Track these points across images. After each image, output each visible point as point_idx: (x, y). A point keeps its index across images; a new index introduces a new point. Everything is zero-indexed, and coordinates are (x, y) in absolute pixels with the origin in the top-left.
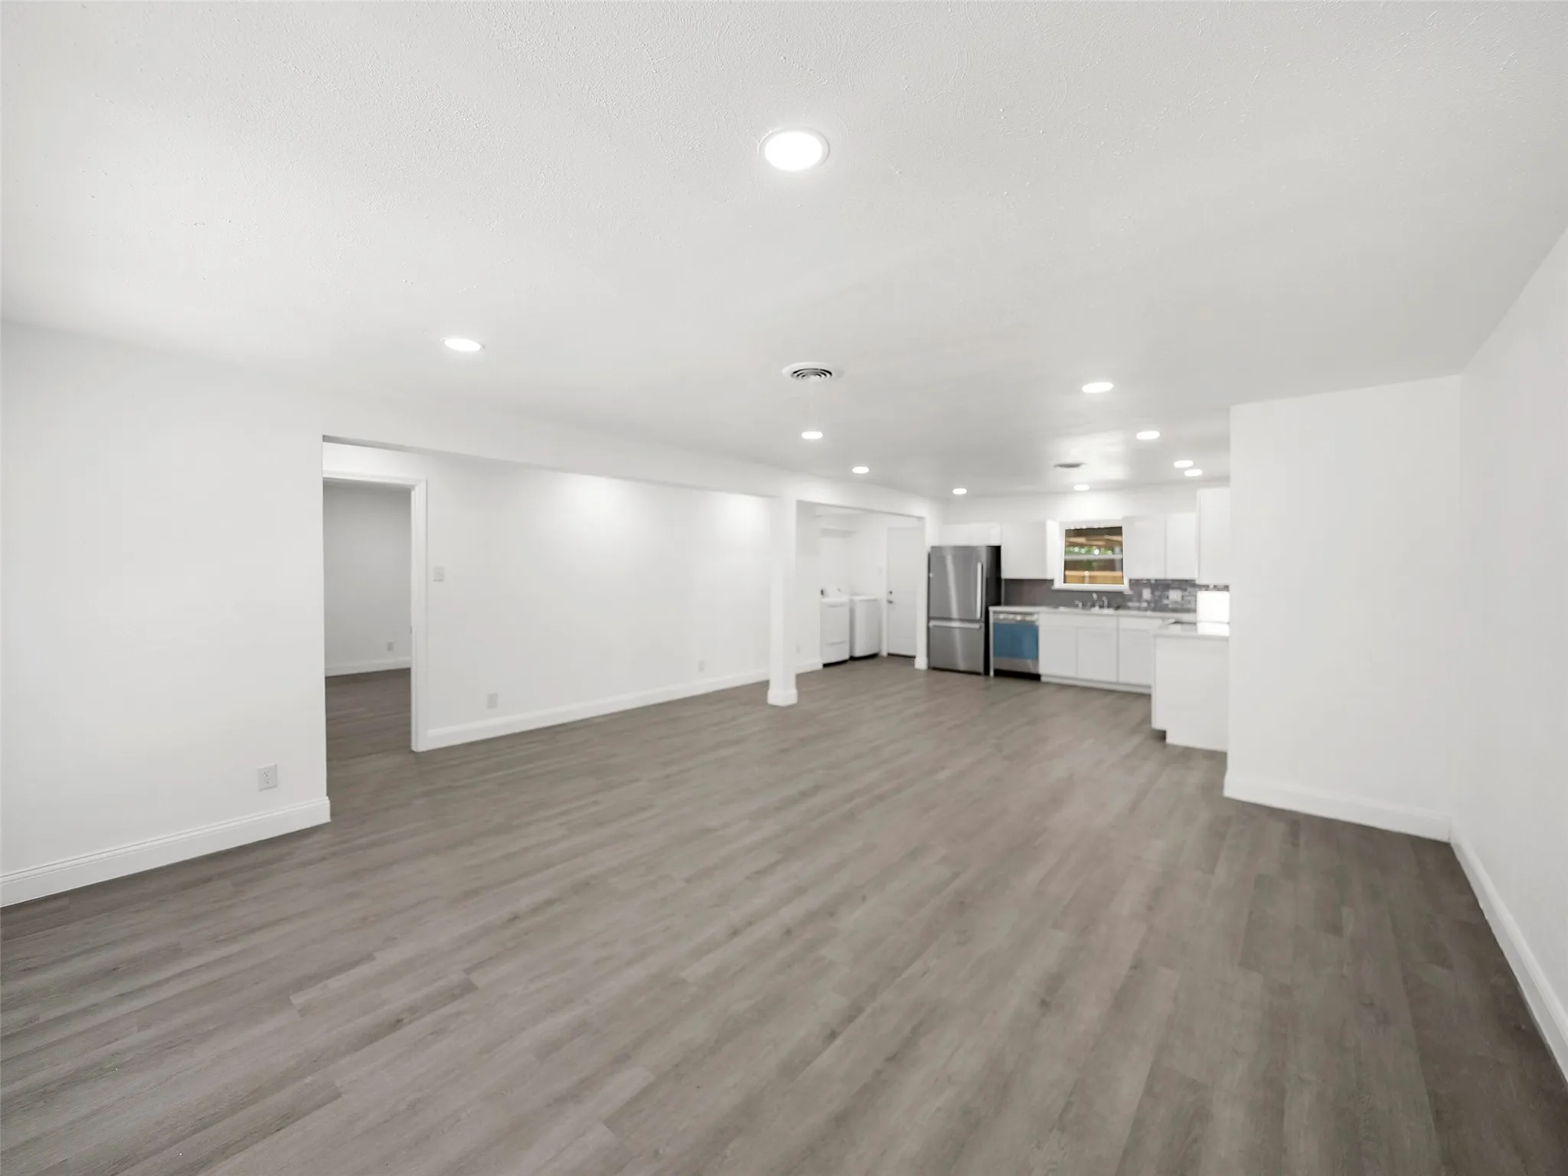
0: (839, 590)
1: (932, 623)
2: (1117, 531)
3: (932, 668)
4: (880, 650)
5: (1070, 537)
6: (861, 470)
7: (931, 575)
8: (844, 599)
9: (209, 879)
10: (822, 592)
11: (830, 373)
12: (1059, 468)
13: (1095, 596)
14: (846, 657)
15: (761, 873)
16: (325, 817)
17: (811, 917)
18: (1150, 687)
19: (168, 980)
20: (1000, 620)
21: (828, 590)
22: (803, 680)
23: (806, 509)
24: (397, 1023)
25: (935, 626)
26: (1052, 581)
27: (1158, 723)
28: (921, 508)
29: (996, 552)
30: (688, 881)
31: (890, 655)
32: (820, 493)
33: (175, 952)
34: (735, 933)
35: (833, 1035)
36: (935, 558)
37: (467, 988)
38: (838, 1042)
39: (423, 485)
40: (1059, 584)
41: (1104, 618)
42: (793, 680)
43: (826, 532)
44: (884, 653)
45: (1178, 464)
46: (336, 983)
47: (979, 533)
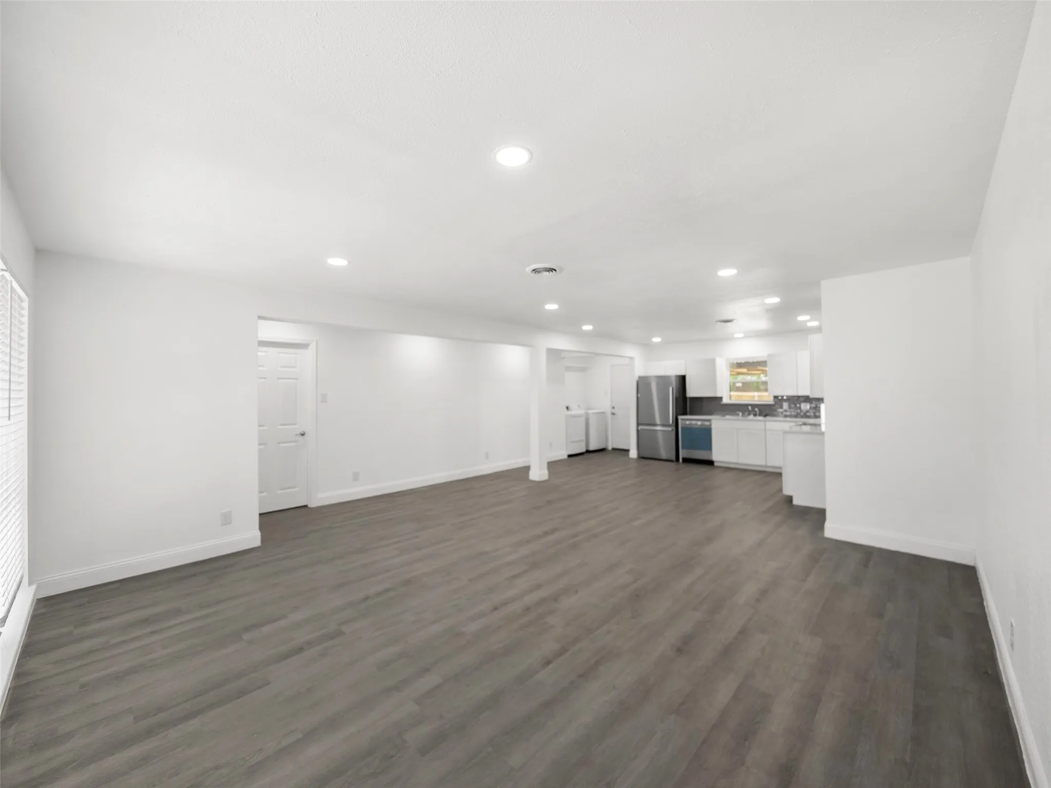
0: (579, 406)
1: (640, 427)
2: (764, 363)
3: (641, 457)
4: (607, 446)
5: (734, 368)
6: (587, 328)
7: (639, 395)
8: (582, 412)
9: (195, 575)
10: (567, 408)
11: (555, 270)
12: (719, 323)
13: (750, 408)
14: (584, 450)
15: (515, 577)
16: (257, 543)
17: (543, 601)
18: (781, 468)
19: (175, 625)
20: (686, 424)
21: (572, 406)
22: (552, 465)
23: (553, 354)
24: (300, 650)
25: (642, 429)
26: (721, 398)
27: (787, 491)
28: (631, 351)
29: (683, 379)
30: (470, 580)
31: (614, 449)
32: (561, 343)
33: (178, 612)
34: (496, 609)
35: (548, 663)
36: (642, 385)
37: (339, 633)
38: (551, 666)
39: (314, 343)
40: (726, 400)
41: (756, 423)
42: (545, 466)
43: (568, 369)
44: (610, 448)
45: (801, 318)
46: (266, 629)
47: (670, 367)
